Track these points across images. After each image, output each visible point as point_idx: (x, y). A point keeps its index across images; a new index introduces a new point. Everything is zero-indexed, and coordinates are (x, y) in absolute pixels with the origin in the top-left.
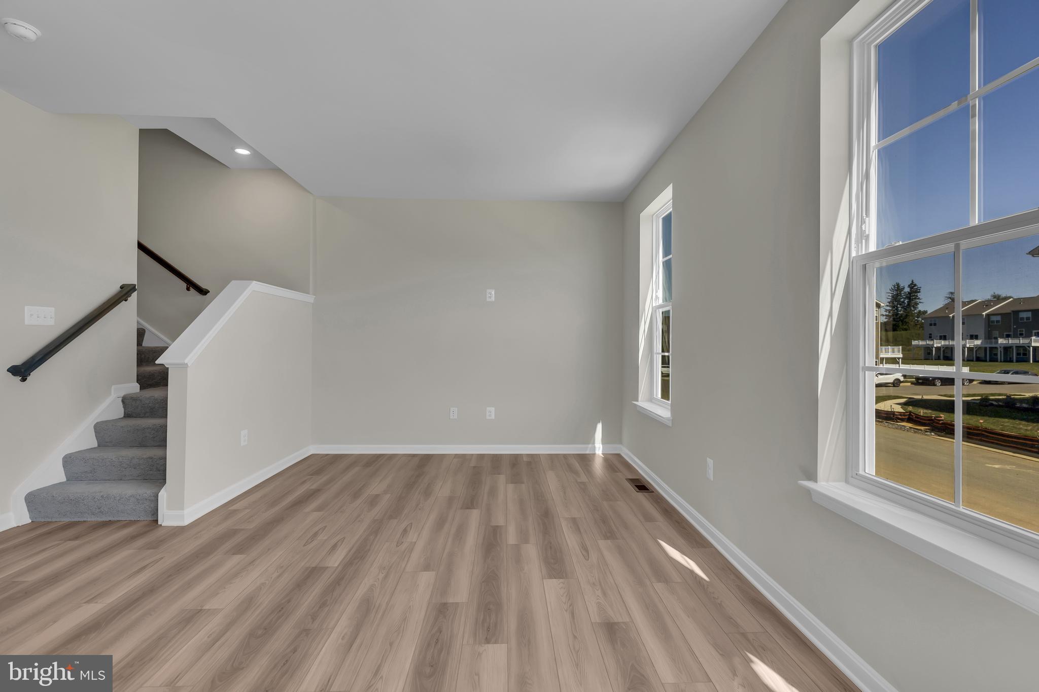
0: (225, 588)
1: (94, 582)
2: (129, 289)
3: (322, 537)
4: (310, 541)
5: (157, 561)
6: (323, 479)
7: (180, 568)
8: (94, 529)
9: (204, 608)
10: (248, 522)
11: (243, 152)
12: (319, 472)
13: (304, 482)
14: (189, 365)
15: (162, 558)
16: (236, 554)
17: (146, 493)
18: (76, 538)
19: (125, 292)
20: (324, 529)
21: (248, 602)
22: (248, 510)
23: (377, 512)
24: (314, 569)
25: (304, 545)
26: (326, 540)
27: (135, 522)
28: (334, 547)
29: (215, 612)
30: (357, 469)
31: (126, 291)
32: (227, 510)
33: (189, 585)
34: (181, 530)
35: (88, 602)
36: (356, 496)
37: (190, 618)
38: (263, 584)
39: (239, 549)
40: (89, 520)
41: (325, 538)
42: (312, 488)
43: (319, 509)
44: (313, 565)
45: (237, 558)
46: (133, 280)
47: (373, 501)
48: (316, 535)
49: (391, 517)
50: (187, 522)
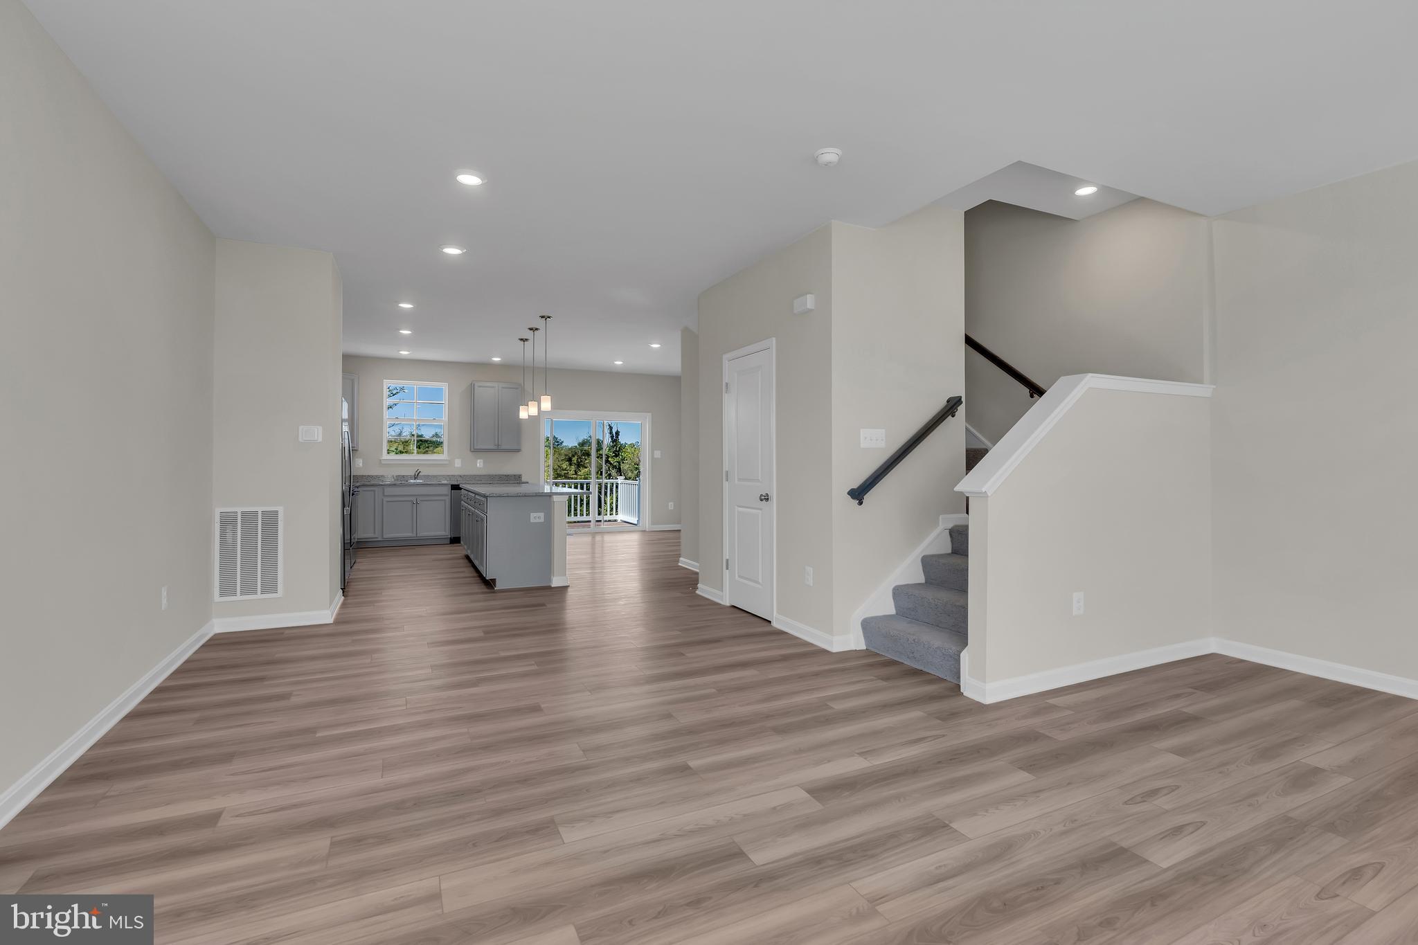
0: (987, 811)
1: (875, 734)
2: (955, 401)
3: (1163, 802)
4: (1139, 799)
5: (937, 737)
6: (1213, 701)
7: (956, 757)
8: (906, 674)
9: (951, 825)
10: (1061, 730)
11: (1085, 191)
12: (1211, 687)
13: (1178, 696)
14: (989, 495)
15: (944, 736)
16: (1024, 770)
17: (951, 649)
18: (887, 679)
19: (951, 407)
20: (1173, 791)
21: (1002, 850)
22: (1069, 712)
23: (1300, 803)
24: (1123, 851)
25: (1126, 803)
26: (1167, 811)
27: (940, 680)
28: (1177, 831)
29: (961, 838)
30: (1294, 703)
31: (952, 404)
32: (1040, 703)
33: (953, 785)
34: (980, 708)
35: (861, 754)
36: (1266, 754)
37: (932, 829)
38: (1036, 833)
39: (1031, 765)
40: (905, 663)
41: (1166, 807)
42: (1185, 710)
43: (1181, 751)
44: (1125, 844)
45: (1023, 776)
46: (960, 390)
47: (1305, 778)
48: (1154, 793)
49: (1331, 827)
50: (989, 700)
